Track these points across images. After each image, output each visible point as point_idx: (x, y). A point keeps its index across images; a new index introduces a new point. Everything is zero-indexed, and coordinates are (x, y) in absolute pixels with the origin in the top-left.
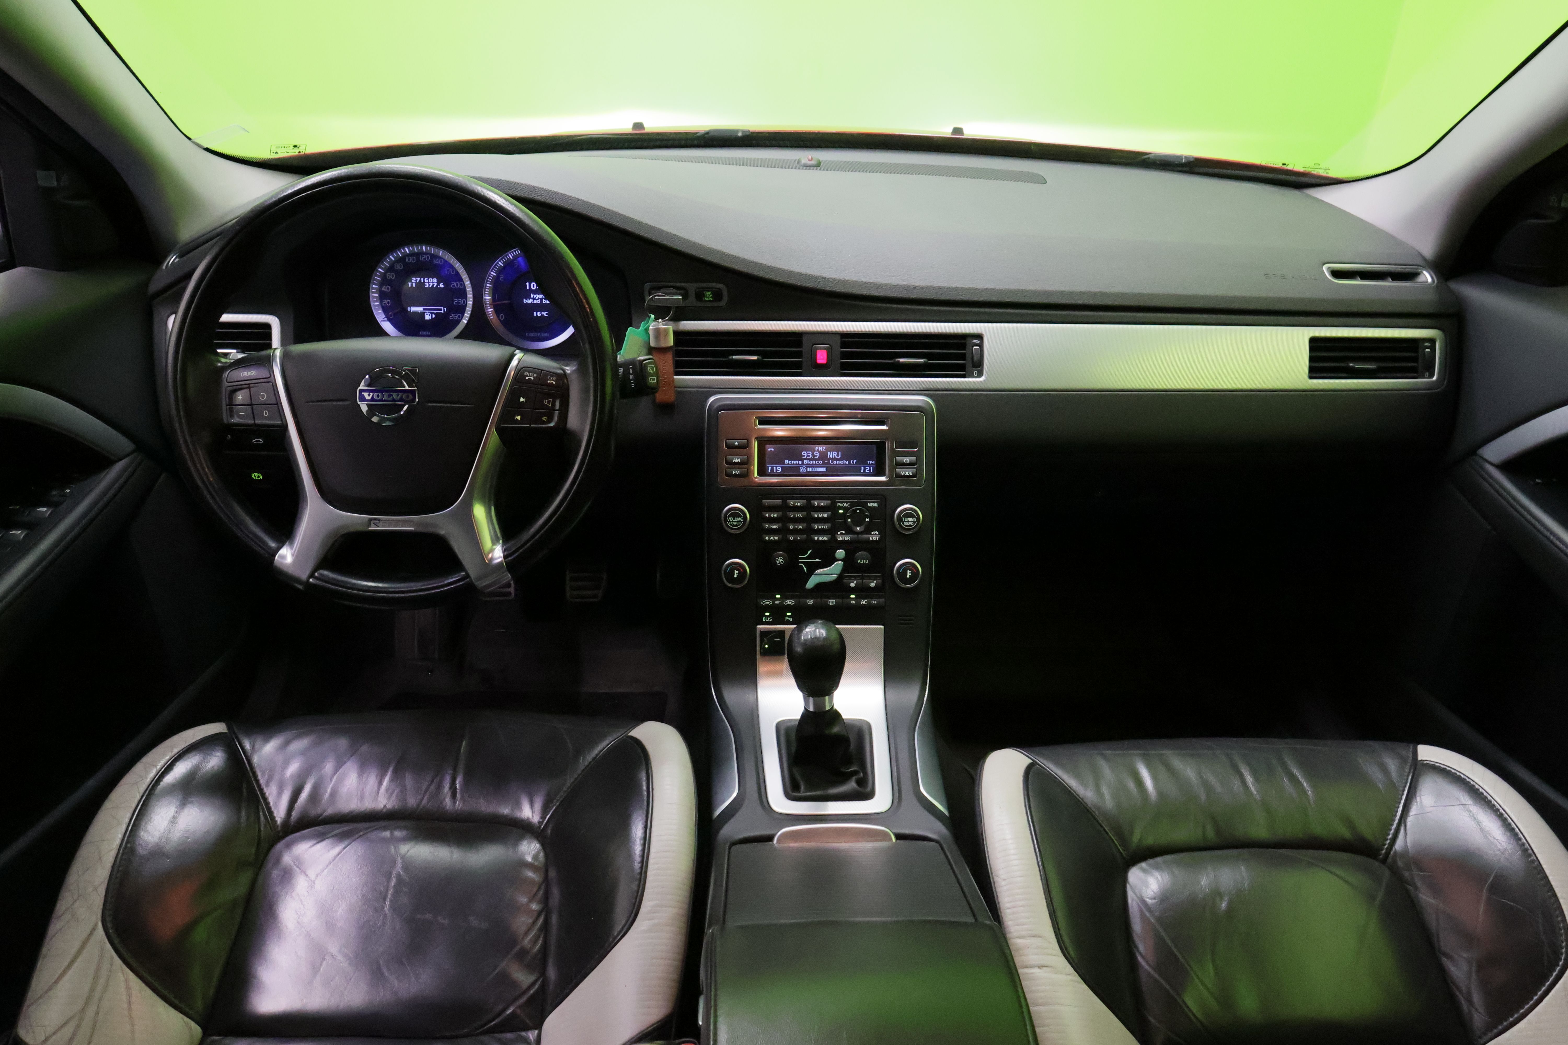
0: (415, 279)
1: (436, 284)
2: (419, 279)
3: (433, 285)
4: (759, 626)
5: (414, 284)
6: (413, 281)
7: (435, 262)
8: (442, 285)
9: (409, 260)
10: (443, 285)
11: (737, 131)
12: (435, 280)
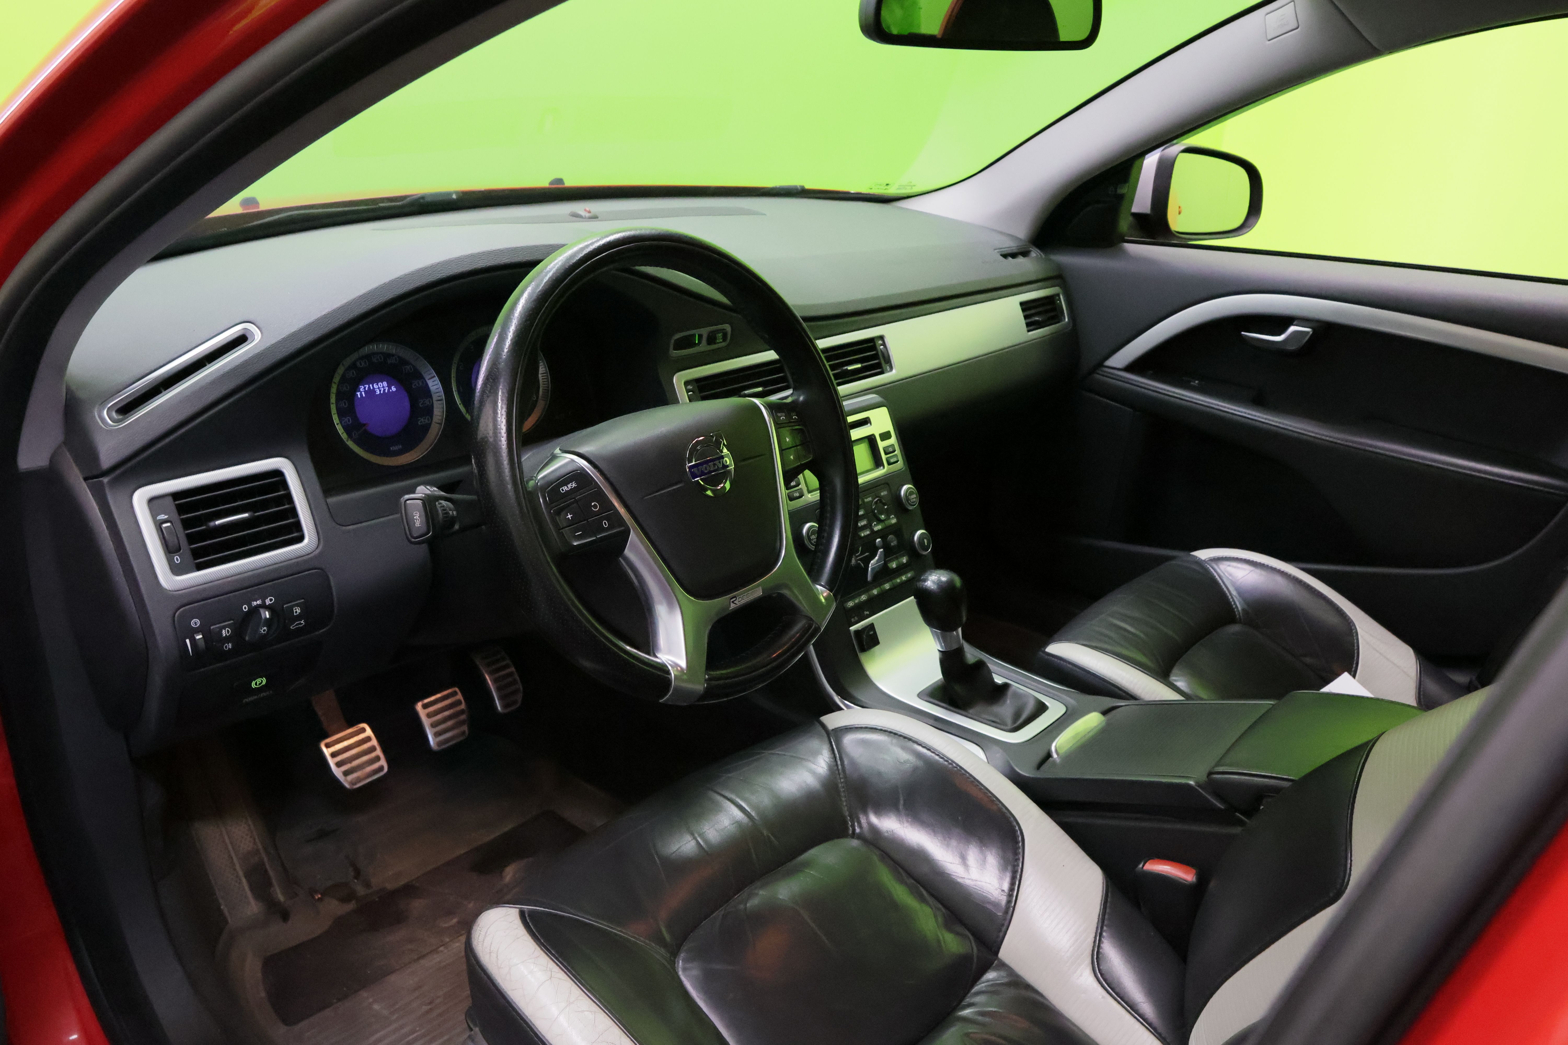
0: (363, 387)
1: (387, 388)
2: (367, 386)
3: (384, 390)
4: (851, 628)
5: (363, 393)
6: (361, 390)
7: (389, 361)
8: (393, 389)
9: (361, 364)
10: (395, 387)
11: (450, 194)
12: (385, 384)
